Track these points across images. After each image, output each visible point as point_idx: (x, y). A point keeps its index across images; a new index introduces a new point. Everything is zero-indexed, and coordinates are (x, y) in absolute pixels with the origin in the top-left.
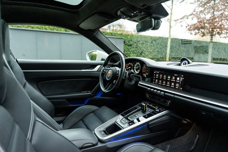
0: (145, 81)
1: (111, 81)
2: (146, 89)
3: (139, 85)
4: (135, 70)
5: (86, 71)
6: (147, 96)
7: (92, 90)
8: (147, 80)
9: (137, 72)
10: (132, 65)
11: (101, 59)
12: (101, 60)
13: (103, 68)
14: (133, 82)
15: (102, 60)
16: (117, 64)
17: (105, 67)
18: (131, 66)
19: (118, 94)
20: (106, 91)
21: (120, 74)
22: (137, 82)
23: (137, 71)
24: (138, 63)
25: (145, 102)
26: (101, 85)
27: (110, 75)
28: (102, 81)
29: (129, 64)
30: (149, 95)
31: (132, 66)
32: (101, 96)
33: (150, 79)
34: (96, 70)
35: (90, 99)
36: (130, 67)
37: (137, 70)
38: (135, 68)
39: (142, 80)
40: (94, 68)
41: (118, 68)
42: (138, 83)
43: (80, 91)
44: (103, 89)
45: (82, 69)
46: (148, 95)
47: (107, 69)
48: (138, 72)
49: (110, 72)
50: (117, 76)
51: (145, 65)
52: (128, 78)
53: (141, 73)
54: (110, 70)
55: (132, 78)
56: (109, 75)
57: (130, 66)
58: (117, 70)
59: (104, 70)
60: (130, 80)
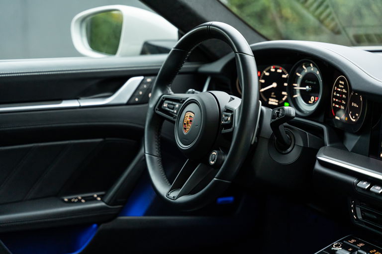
0: (344, 148)
1: (199, 154)
2: (353, 186)
3: (318, 167)
4: (298, 95)
5: (80, 107)
6: (355, 213)
7: (107, 188)
8: (352, 141)
9: (308, 108)
10: (283, 73)
11: (139, 47)
12: (143, 53)
13: (159, 93)
14: (293, 155)
15: (149, 49)
16: (216, 67)
17: (164, 90)
18: (280, 81)
19: (220, 200)
20: (179, 196)
21: (237, 125)
22: (309, 155)
23: (306, 100)
24: (312, 69)
25: (347, 239)
26: (154, 168)
27: (192, 128)
28: (156, 152)
29: (269, 71)
30: (362, 211)
31: (285, 80)
32: (146, 214)
33: (367, 139)
34: (125, 101)
35: (102, 226)
36: (274, 85)
37: (306, 96)
38: (297, 87)
39: (330, 142)
40: (114, 91)
41: (224, 98)
42: (315, 159)
43: (56, 196)
44: (162, 188)
45: (60, 100)
46: (358, 210)
47: (177, 101)
48: (312, 108)
49: (191, 114)
50: (224, 131)
51: (342, 79)
52: (271, 140)
53: (325, 111)
54: (191, 107)
55: (286, 137)
56: (189, 127)
57: (275, 77)
58: (222, 107)
59: (162, 102)
60: (280, 144)
